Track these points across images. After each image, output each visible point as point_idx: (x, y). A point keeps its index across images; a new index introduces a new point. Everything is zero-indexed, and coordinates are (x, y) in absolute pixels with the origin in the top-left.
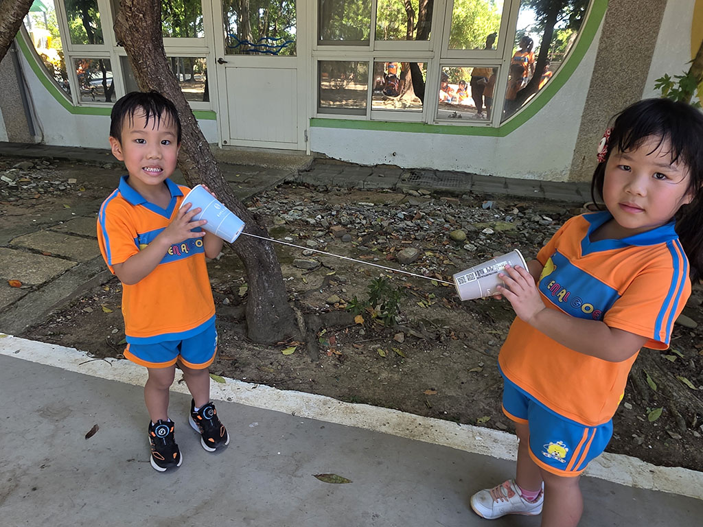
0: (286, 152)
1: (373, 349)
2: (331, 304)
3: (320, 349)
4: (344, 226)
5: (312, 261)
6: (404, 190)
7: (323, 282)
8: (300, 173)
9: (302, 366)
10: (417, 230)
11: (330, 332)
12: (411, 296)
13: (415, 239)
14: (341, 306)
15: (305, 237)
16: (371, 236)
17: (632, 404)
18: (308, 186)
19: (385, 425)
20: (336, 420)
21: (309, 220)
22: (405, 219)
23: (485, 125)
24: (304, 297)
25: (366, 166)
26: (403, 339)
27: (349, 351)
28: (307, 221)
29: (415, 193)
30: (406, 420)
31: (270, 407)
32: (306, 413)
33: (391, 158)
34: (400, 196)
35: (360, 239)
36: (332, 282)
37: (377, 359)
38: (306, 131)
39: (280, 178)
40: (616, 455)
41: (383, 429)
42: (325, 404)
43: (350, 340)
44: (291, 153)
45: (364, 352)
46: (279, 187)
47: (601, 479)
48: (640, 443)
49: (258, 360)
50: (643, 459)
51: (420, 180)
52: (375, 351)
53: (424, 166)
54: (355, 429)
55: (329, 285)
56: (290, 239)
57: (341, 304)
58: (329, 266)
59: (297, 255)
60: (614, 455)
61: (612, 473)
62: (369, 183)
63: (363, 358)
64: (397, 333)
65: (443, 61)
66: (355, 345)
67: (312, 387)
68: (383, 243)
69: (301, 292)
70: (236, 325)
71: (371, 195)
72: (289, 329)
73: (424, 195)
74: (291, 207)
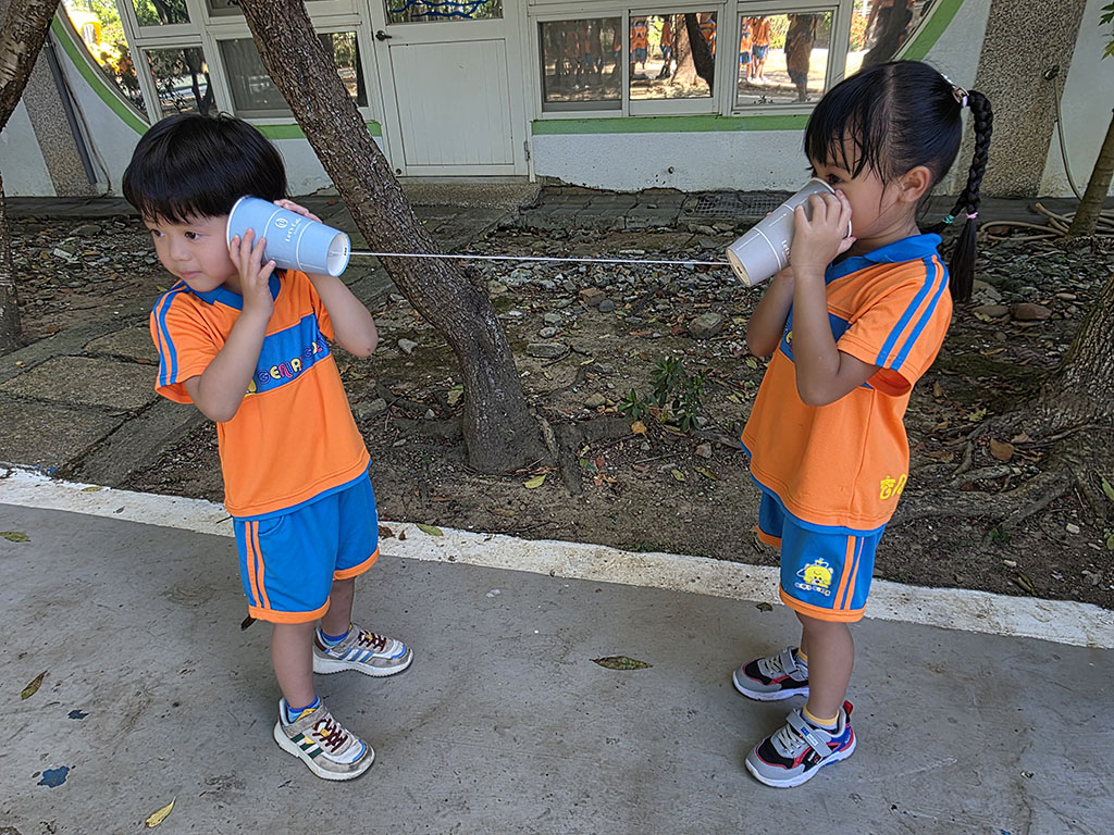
0: (497, 181)
1: (665, 470)
2: (593, 408)
3: (583, 476)
4: (601, 288)
5: (555, 344)
6: (691, 226)
7: (577, 376)
8: (522, 212)
9: (557, 503)
10: (717, 287)
11: (596, 449)
12: (717, 388)
13: (716, 300)
14: (609, 410)
15: (541, 310)
16: (646, 300)
17: (1080, 526)
18: (536, 232)
19: (693, 581)
20: (618, 579)
21: (544, 282)
22: (696, 271)
24: (550, 400)
25: (627, 193)
26: (710, 452)
27: (627, 477)
28: (541, 285)
29: (709, 230)
30: (726, 571)
31: (514, 567)
32: (569, 572)
33: (666, 177)
34: (685, 237)
35: (628, 306)
36: (589, 375)
37: (672, 485)
38: (526, 143)
39: (492, 221)
40: (1058, 602)
41: (692, 587)
42: (599, 556)
43: (627, 459)
44: (505, 181)
45: (652, 477)
46: (490, 235)
47: (1036, 639)
48: (1095, 583)
49: (489, 499)
50: (1101, 605)
51: (716, 209)
52: (668, 473)
53: (719, 186)
54: (647, 589)
55: (586, 379)
56: (518, 314)
57: (607, 407)
58: (584, 350)
59: (531, 337)
60: (1054, 602)
61: (1054, 629)
62: (633, 219)
63: (651, 485)
64: (699, 444)
65: (742, 7)
66: (635, 467)
67: (576, 534)
68: (665, 310)
69: (543, 394)
70: (450, 449)
71: (638, 237)
72: (532, 449)
73: (724, 231)
74: (513, 265)
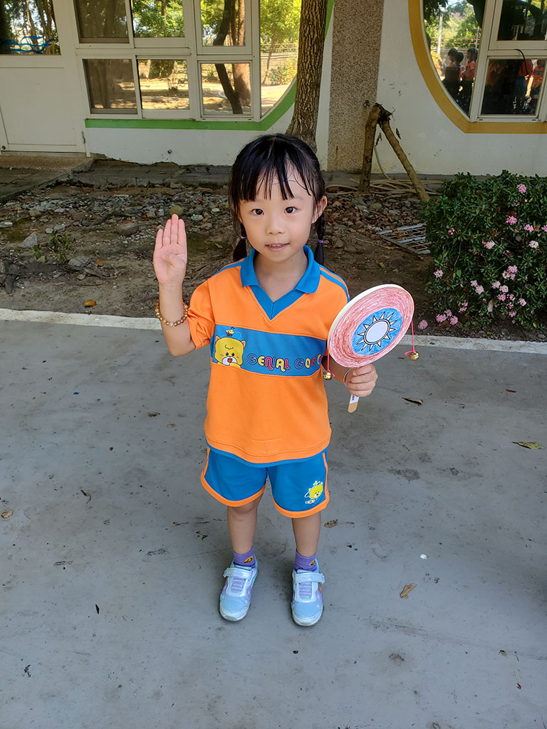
0: (67, 155)
18: (81, 186)
23: (247, 120)
25: (146, 165)
33: (166, 156)
34: (164, 189)
38: (83, 132)
39: (52, 178)
44: (71, 156)
46: (48, 186)
62: (141, 179)
65: (200, 58)
